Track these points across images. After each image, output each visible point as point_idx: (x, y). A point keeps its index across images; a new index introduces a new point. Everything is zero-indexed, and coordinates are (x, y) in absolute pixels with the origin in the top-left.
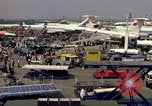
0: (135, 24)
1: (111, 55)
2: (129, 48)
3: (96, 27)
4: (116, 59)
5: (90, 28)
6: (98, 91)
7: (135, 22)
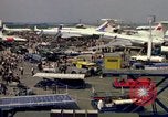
0: (159, 29)
1: (132, 63)
2: (152, 55)
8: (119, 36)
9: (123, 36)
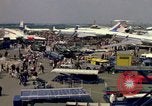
4: (147, 64)
6: (128, 97)
8: (130, 35)
9: (134, 35)
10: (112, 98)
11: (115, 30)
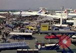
2: (62, 24)
3: (46, 13)
4: (56, 30)
5: (43, 14)
7: (66, 11)
10: (39, 46)
11: (40, 12)
